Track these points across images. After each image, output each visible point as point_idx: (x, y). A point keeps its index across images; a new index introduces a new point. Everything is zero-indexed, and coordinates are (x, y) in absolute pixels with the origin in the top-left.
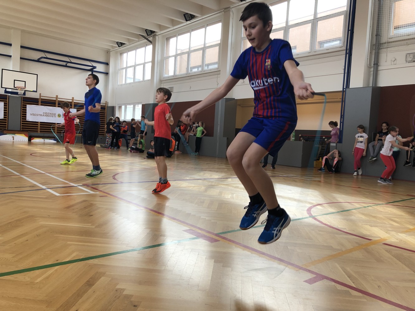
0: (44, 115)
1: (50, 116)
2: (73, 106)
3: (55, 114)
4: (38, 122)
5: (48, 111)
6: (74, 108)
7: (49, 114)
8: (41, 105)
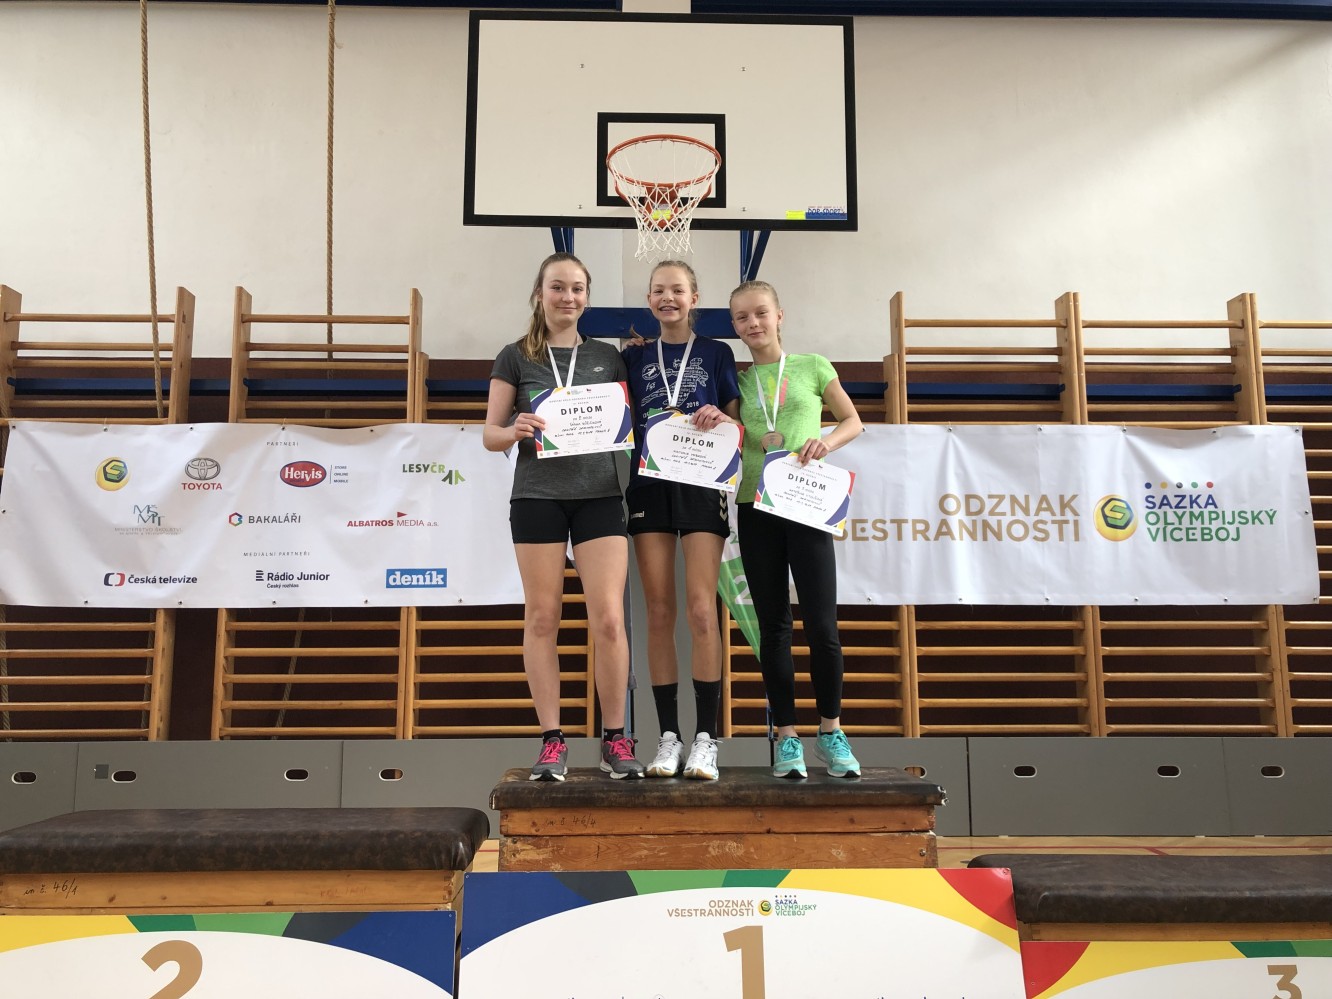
0: (954, 522)
1: (1018, 530)
2: (1257, 391)
3: (1064, 505)
4: (890, 612)
5: (988, 479)
6: (1273, 417)
7: (1005, 506)
8: (915, 417)
